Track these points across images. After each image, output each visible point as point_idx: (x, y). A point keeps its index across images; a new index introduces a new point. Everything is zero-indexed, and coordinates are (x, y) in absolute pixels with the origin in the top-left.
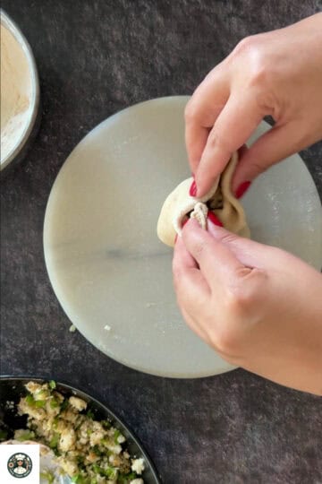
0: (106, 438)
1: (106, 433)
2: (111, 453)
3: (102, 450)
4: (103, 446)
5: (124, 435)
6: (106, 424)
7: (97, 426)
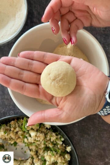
0: (57, 138)
1: (57, 137)
2: (59, 144)
3: (55, 143)
4: (56, 141)
5: (64, 138)
6: (58, 134)
7: (54, 134)
